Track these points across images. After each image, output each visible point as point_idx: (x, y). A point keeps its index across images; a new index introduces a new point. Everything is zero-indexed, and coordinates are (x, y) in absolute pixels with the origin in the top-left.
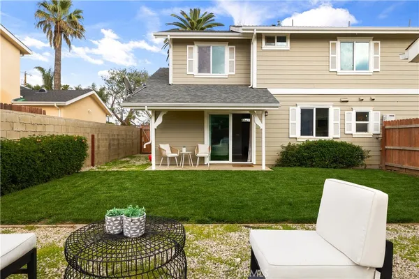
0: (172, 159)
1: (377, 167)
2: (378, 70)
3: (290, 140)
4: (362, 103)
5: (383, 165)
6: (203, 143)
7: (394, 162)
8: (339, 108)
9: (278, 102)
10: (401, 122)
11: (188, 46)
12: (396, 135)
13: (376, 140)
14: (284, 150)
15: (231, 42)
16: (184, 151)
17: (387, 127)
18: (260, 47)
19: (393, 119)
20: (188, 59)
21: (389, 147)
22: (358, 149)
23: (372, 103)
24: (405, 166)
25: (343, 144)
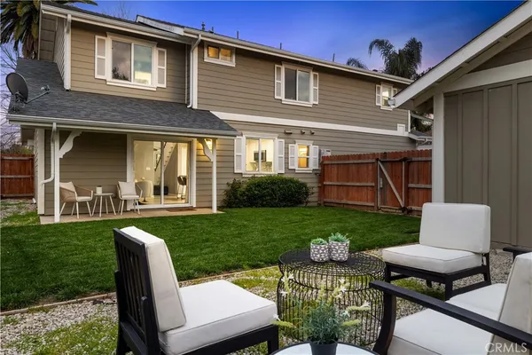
0: (83, 204)
1: (316, 204)
2: (317, 103)
3: (236, 176)
4: (303, 137)
5: (322, 202)
6: (125, 180)
7: (332, 197)
8: (283, 140)
9: (235, 130)
10: (339, 158)
11: (97, 37)
12: (335, 170)
13: (314, 176)
14: (229, 188)
15: (161, 43)
16: (99, 191)
17: (326, 162)
18: (201, 57)
19: (329, 154)
20: (97, 56)
21: (328, 183)
22: (304, 185)
23: (312, 137)
24: (344, 201)
25: (291, 181)
